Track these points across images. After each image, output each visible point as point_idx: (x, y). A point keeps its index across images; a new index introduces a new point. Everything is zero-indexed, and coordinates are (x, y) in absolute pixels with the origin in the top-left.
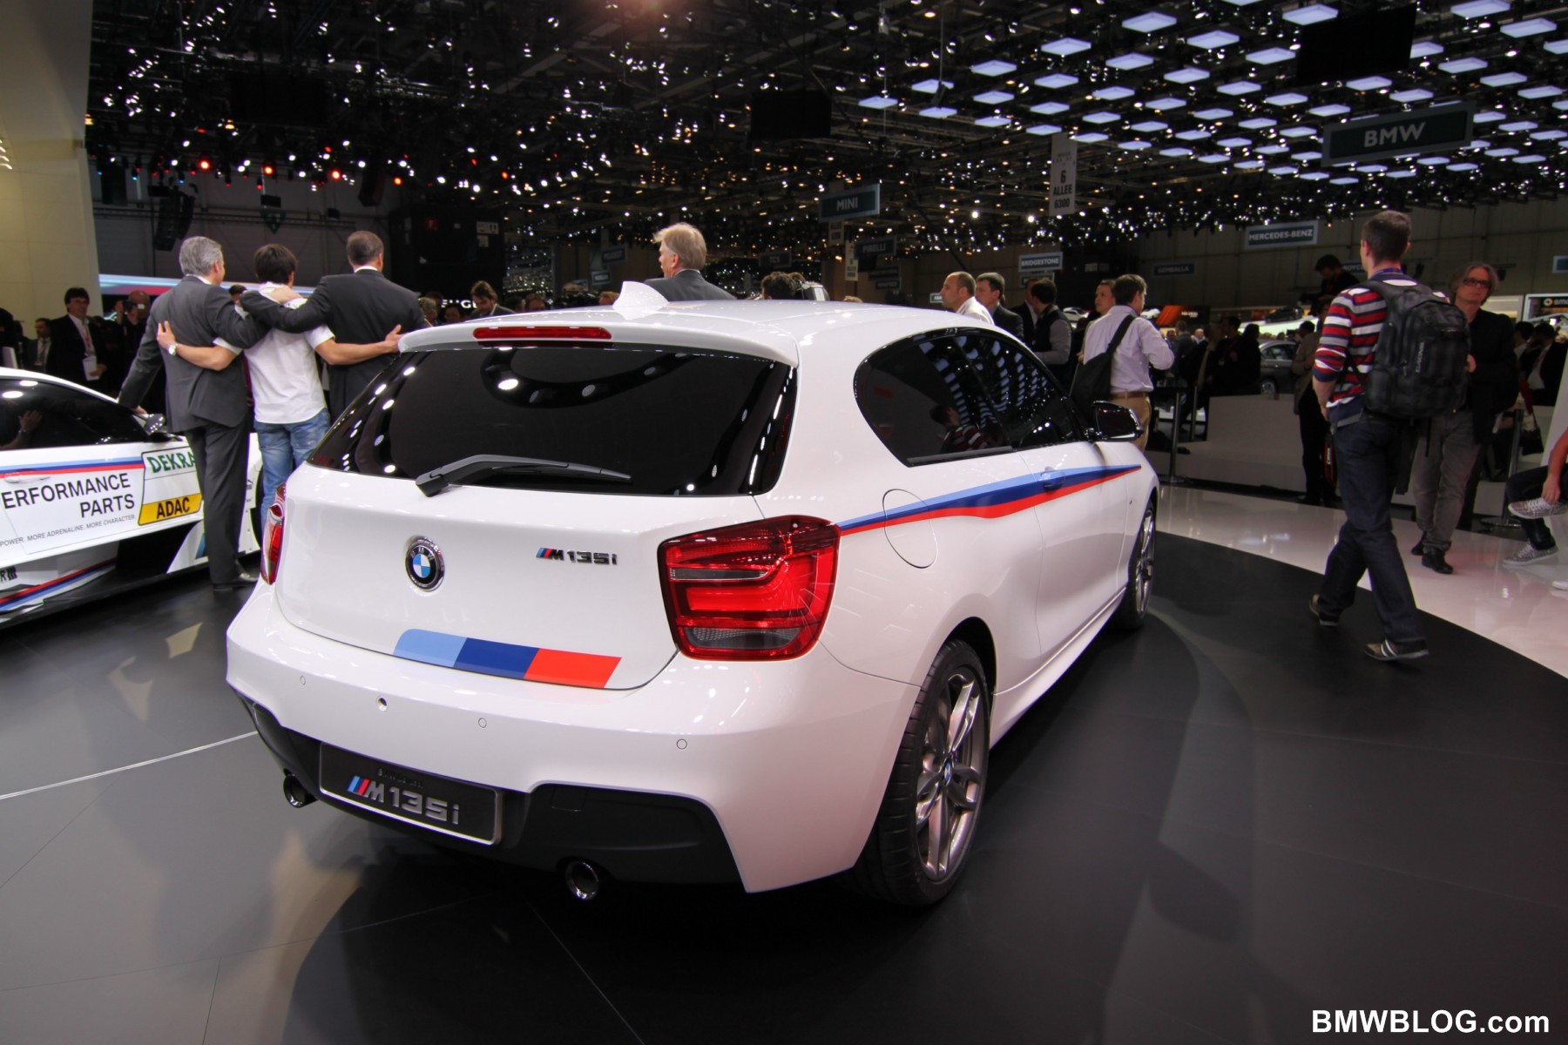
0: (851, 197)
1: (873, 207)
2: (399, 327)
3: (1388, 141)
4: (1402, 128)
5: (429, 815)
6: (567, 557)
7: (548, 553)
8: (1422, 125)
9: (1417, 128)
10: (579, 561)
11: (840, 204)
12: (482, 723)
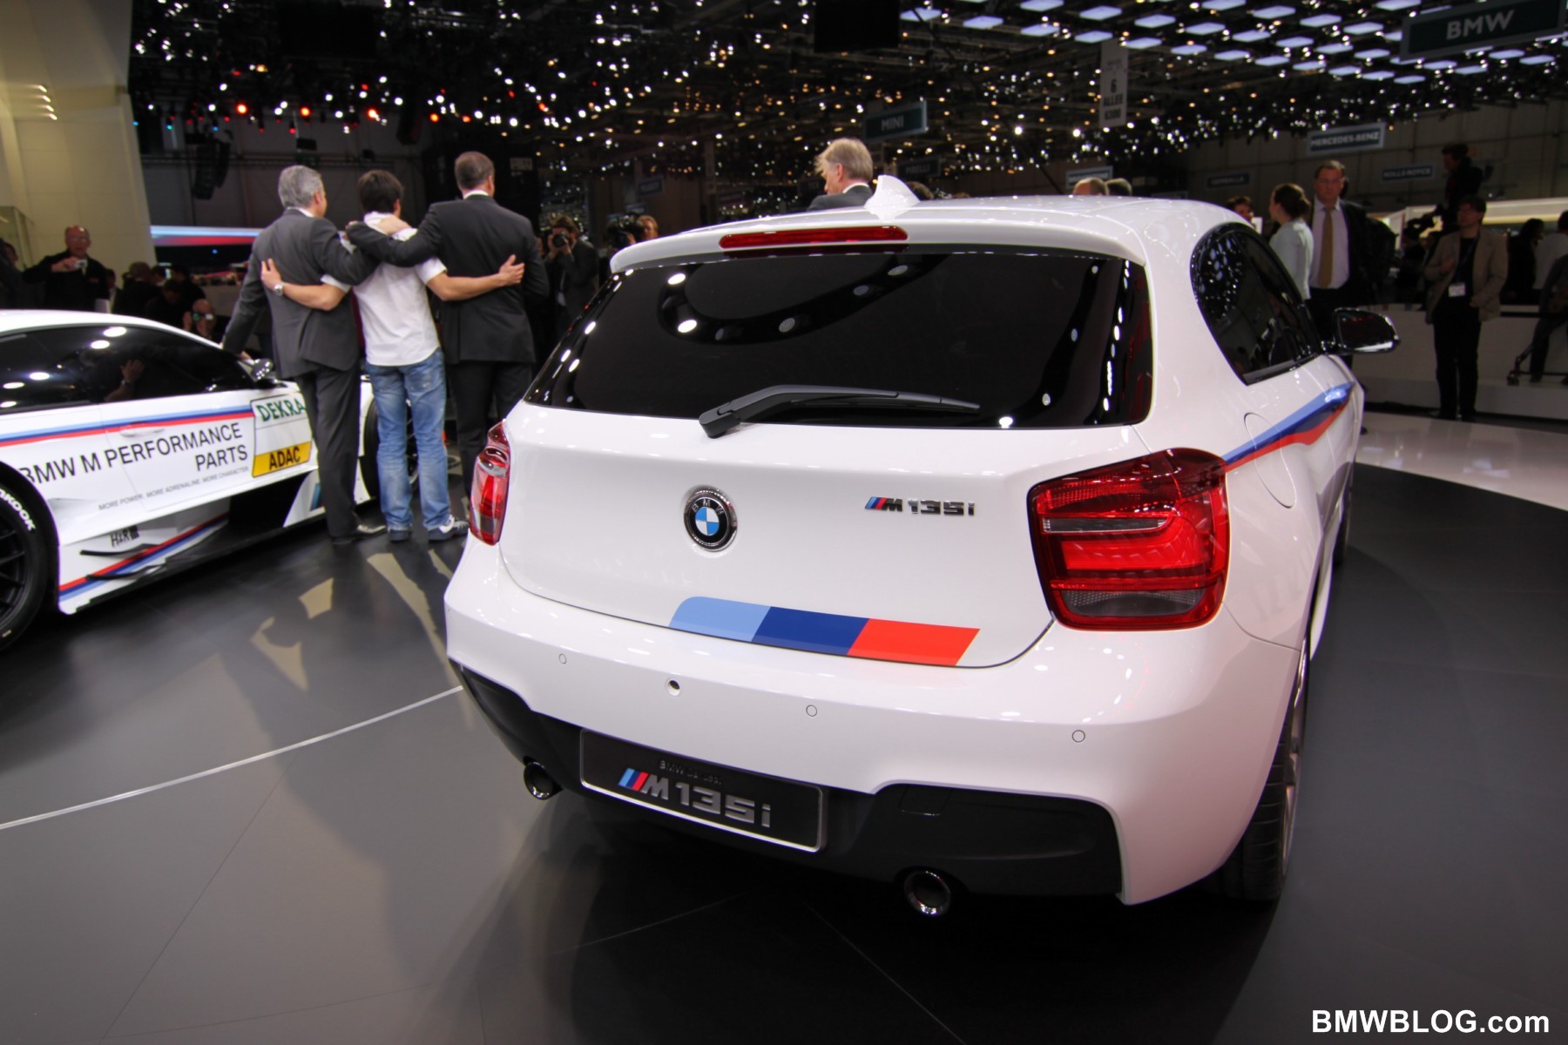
0: (896, 115)
1: (919, 125)
2: (513, 258)
3: (1472, 32)
4: (1487, 18)
5: (729, 815)
6: (907, 508)
7: (881, 503)
8: (1510, 14)
9: (1505, 16)
10: (923, 512)
11: (885, 124)
12: (811, 711)
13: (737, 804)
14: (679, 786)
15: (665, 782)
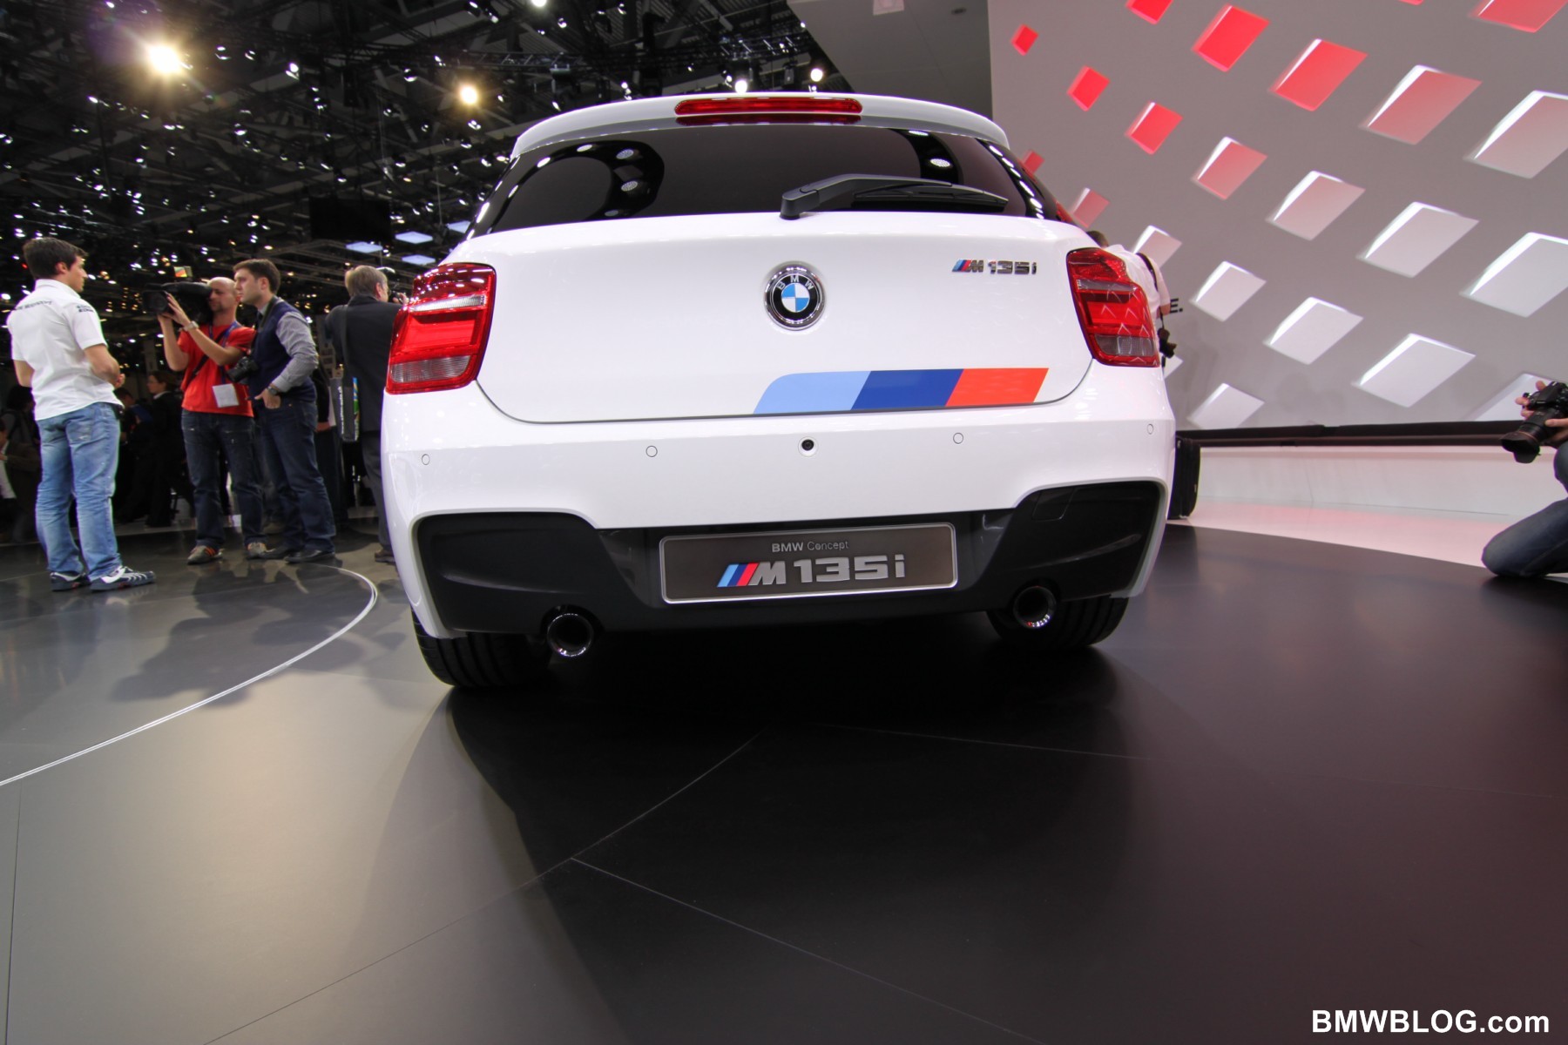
5: (858, 577)
6: (987, 269)
7: (966, 265)
12: (958, 438)
13: (867, 563)
14: (797, 564)
15: (780, 566)
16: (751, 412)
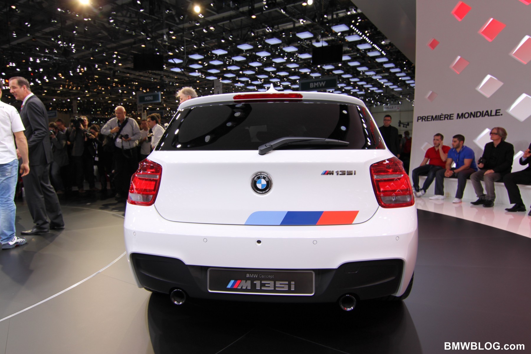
0: (150, 96)
1: (159, 100)
3: (316, 86)
4: (320, 83)
5: (277, 289)
6: (335, 174)
7: (327, 173)
8: (325, 82)
9: (324, 83)
10: (340, 174)
11: (146, 98)
12: (315, 242)
13: (280, 284)
14: (255, 282)
15: (249, 282)
16: (244, 224)
